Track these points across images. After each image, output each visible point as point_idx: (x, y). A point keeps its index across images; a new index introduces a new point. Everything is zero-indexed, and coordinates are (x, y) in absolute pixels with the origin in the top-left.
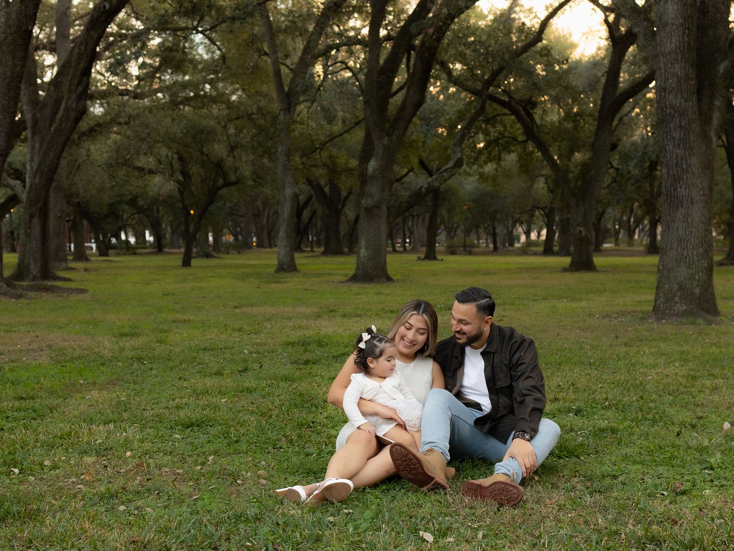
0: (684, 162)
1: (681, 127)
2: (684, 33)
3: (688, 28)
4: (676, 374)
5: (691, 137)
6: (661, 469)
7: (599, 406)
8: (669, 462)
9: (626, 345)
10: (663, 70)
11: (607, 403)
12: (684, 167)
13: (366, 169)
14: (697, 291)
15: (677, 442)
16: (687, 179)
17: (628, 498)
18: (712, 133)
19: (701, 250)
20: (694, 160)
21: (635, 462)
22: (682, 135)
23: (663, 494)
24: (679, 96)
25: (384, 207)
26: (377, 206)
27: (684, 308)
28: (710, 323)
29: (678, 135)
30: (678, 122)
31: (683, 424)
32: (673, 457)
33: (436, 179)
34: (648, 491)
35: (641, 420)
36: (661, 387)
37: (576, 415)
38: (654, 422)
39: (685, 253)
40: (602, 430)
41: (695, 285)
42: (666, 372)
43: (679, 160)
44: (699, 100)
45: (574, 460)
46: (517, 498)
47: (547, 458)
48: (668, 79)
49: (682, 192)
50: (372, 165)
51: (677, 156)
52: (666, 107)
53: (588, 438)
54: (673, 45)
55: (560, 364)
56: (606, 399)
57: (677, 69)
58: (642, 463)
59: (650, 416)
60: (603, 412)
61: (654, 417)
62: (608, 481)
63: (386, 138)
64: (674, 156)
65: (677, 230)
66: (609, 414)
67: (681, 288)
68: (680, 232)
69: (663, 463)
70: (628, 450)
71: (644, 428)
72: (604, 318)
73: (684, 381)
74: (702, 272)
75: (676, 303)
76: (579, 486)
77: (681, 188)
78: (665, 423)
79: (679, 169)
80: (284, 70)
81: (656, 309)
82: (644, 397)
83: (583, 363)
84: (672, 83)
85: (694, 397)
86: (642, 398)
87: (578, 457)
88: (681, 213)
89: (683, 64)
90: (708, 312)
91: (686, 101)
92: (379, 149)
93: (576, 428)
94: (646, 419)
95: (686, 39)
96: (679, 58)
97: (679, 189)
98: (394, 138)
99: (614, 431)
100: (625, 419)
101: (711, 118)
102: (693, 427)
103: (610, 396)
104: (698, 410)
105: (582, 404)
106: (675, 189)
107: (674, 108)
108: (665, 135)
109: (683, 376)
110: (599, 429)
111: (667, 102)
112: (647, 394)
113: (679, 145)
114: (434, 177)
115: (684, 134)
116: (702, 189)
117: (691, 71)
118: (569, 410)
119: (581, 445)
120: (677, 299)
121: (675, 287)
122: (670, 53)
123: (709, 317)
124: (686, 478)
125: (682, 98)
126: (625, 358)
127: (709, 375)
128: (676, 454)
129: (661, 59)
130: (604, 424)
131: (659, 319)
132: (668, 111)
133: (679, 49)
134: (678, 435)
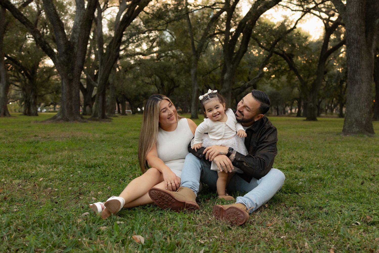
0: (359, 64)
1: (357, 48)
2: (359, 5)
3: (362, 3)
4: (357, 155)
5: (362, 52)
6: (353, 205)
7: (314, 167)
8: (359, 200)
9: (329, 143)
10: (349, 22)
11: (318, 166)
12: (359, 66)
13: (223, 78)
14: (364, 122)
15: (363, 188)
16: (360, 71)
17: (330, 226)
18: (372, 51)
19: (366, 104)
20: (363, 63)
21: (335, 199)
22: (358, 51)
23: (357, 224)
24: (357, 34)
25: (230, 92)
26: (227, 92)
27: (358, 130)
28: (370, 136)
29: (356, 51)
30: (356, 46)
31: (364, 178)
32: (361, 197)
33: (252, 82)
34: (346, 221)
35: (338, 175)
36: (349, 160)
37: (300, 171)
38: (346, 176)
39: (358, 105)
40: (315, 179)
41: (363, 120)
42: (351, 154)
43: (356, 63)
44: (366, 36)
45: (295, 195)
46: (243, 220)
47: (277, 193)
48: (351, 26)
49: (357, 77)
50: (226, 76)
51: (355, 61)
52: (350, 39)
53: (305, 182)
54: (354, 11)
55: (295, 149)
56: (318, 164)
57: (356, 22)
58: (340, 200)
59: (344, 173)
60: (316, 170)
61: (346, 173)
62: (316, 211)
63: (232, 65)
64: (354, 61)
65: (355, 94)
66: (320, 171)
67: (356, 121)
68: (356, 96)
69: (354, 200)
70: (330, 191)
71: (341, 179)
72: (319, 134)
73: (361, 158)
74: (367, 114)
75: (354, 127)
76: (294, 214)
77: (357, 75)
78: (353, 177)
79: (356, 67)
80: (196, 43)
81: (344, 130)
82: (340, 164)
83: (307, 149)
84: (353, 28)
85: (368, 165)
86: (338, 164)
87: (297, 193)
88: (356, 87)
89: (359, 19)
90: (369, 132)
91: (360, 36)
92: (229, 69)
93: (299, 177)
94: (341, 174)
95: (361, 8)
96: (357, 16)
97: (356, 76)
98: (235, 65)
99: (321, 180)
100: (329, 174)
101: (372, 44)
102: (371, 180)
103: (320, 163)
104: (372, 171)
105: (304, 165)
106: (354, 76)
107: (354, 39)
108: (350, 52)
109: (361, 156)
110: (312, 178)
111: (351, 37)
112: (341, 162)
113: (356, 56)
114: (251, 81)
115: (359, 51)
116: (367, 76)
117: (363, 22)
118: (297, 168)
119: (301, 186)
120: (354, 126)
121: (354, 120)
122: (352, 14)
123: (370, 134)
124: (374, 212)
125: (358, 34)
126: (329, 147)
127: (375, 156)
128: (363, 195)
129: (348, 18)
130: (315, 176)
131: (345, 135)
132: (351, 41)
133: (357, 12)
134: (362, 184)
